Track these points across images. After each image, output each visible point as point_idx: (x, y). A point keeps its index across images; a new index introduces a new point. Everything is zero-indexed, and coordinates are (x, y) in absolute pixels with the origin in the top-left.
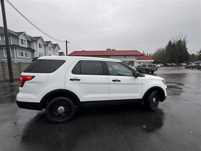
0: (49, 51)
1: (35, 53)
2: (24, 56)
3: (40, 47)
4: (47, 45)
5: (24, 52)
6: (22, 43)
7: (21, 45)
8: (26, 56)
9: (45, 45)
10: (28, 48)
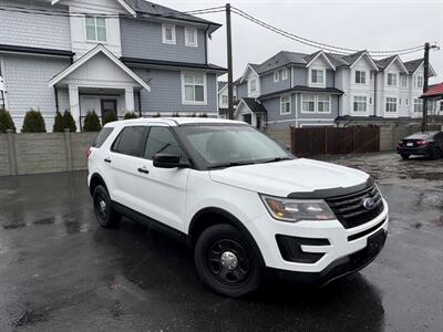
0: (387, 88)
1: (344, 98)
2: (316, 111)
3: (357, 81)
4: (382, 70)
5: (316, 101)
6: (314, 80)
7: (311, 84)
8: (321, 109)
9: (374, 73)
10: (328, 90)
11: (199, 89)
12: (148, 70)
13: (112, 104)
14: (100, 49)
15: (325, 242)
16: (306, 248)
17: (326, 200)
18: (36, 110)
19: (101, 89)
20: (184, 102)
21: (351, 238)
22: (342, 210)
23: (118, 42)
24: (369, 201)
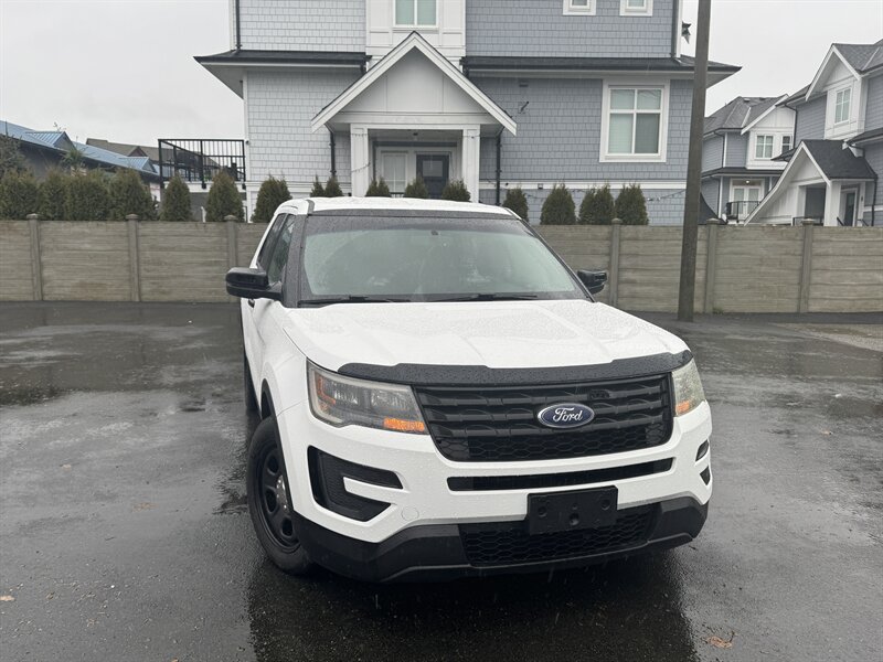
11: (648, 123)
12: (524, 83)
13: (440, 164)
14: (415, 42)
15: (390, 479)
16: (353, 486)
17: (418, 388)
18: (278, 178)
19: (416, 133)
20: (605, 155)
21: (456, 484)
22: (450, 417)
23: (459, 24)
24: (566, 412)
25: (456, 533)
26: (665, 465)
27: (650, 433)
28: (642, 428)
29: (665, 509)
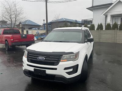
24: (40, 58)
25: (28, 71)
26: (56, 69)
27: (55, 64)
28: (54, 63)
29: (56, 76)
